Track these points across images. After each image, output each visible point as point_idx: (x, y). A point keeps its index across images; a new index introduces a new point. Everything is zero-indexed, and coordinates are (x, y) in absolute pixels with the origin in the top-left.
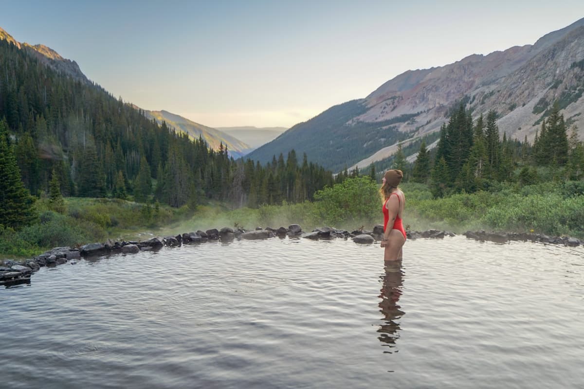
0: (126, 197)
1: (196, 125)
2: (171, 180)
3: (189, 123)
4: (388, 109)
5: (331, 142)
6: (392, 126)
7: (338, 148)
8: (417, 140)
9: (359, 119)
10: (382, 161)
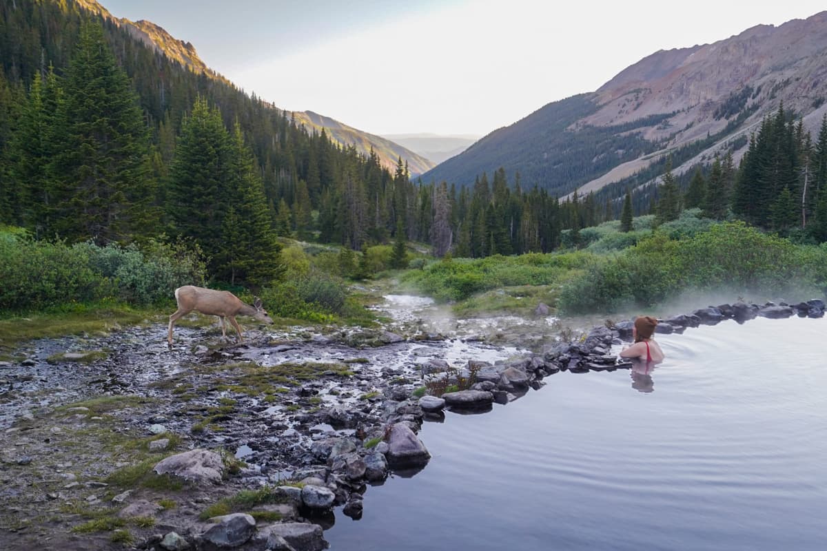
0: (290, 234)
1: (354, 131)
2: (345, 212)
3: (344, 128)
4: (629, 107)
5: (546, 156)
6: (634, 131)
7: (555, 164)
8: (672, 151)
9: (585, 122)
10: (619, 183)
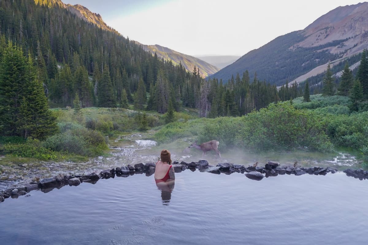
0: (128, 107)
1: (179, 54)
2: (159, 95)
3: (174, 53)
4: (322, 37)
5: (277, 63)
6: (325, 49)
7: (282, 68)
8: (346, 59)
9: (298, 46)
10: (317, 76)
